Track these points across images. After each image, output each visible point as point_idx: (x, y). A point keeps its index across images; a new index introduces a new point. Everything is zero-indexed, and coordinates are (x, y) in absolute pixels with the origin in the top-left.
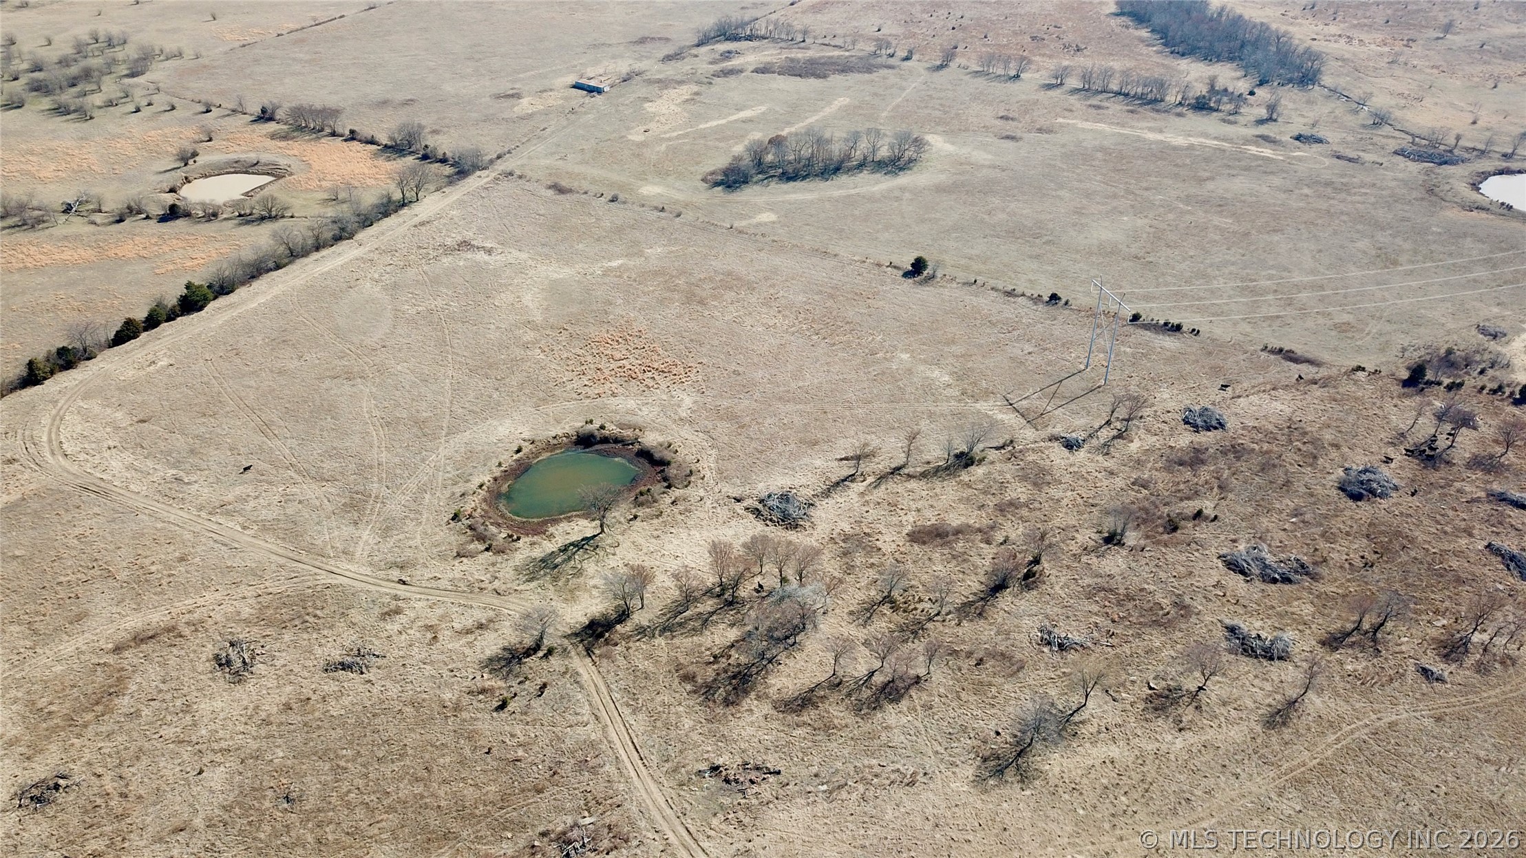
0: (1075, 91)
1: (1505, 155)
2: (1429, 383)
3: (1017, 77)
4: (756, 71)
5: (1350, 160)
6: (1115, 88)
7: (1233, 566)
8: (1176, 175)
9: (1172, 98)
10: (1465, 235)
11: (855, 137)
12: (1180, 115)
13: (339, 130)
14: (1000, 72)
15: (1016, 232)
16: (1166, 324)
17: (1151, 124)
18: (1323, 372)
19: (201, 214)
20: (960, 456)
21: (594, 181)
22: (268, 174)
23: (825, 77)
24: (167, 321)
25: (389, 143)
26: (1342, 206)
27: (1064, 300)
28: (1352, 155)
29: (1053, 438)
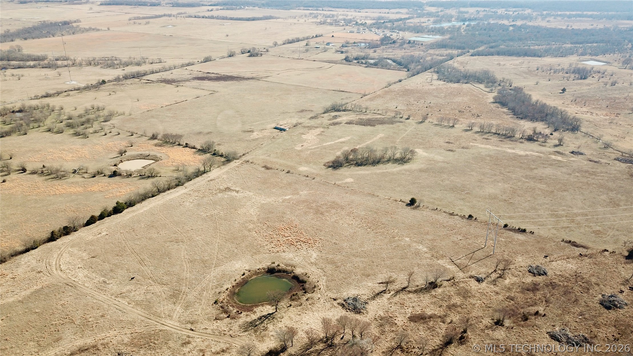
0: (477, 132)
3: (453, 126)
4: (347, 123)
5: (595, 162)
6: (494, 131)
7: (553, 337)
8: (521, 167)
9: (518, 136)
11: (386, 149)
12: (521, 142)
13: (181, 143)
14: (446, 124)
15: (453, 189)
16: (519, 229)
17: (510, 146)
18: (589, 252)
19: (125, 175)
20: (431, 283)
21: (281, 165)
22: (153, 160)
23: (374, 126)
24: (108, 216)
25: (201, 149)
26: (593, 181)
27: (474, 218)
28: (596, 160)
29: (471, 277)
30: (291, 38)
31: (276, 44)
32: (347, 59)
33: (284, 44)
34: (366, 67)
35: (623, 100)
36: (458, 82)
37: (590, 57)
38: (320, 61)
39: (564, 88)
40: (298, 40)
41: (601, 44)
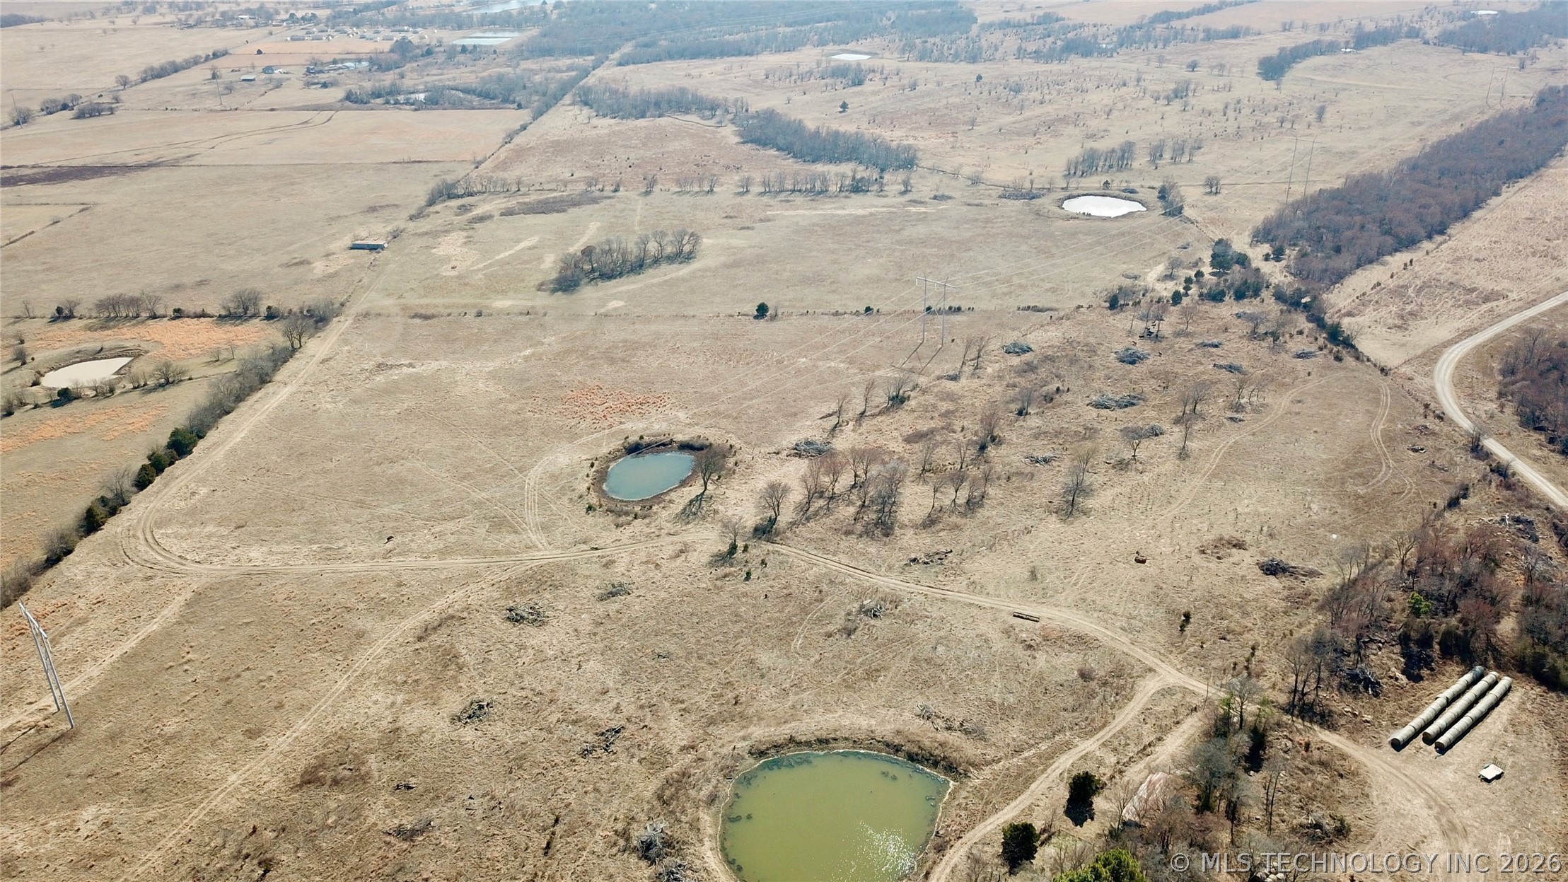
0: (762, 194)
1: (1063, 189)
2: (1122, 306)
3: (711, 191)
4: (502, 215)
5: (977, 205)
6: (790, 187)
7: (1098, 405)
8: (879, 232)
9: (833, 188)
10: (1076, 233)
12: (846, 197)
13: (160, 312)
14: (696, 189)
15: (805, 281)
16: (950, 308)
17: (833, 206)
18: (1062, 314)
19: (92, 393)
20: (892, 399)
21: (446, 307)
22: (126, 356)
23: (564, 211)
24: (170, 465)
25: (223, 313)
26: (994, 230)
27: (875, 310)
28: (976, 202)
29: (939, 378)
32: (348, 97)
34: (416, 110)
35: (946, 111)
36: (642, 115)
37: (837, 47)
38: (286, 109)
39: (844, 103)
40: (175, 68)
41: (840, 23)
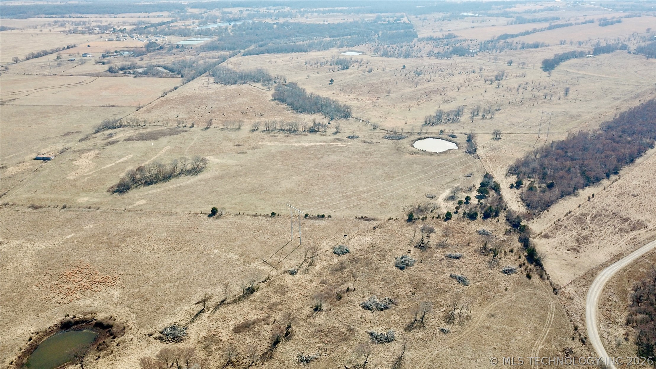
0: (264, 131)
1: (418, 133)
2: (416, 219)
3: (239, 128)
4: (125, 140)
5: (369, 143)
6: (279, 128)
7: (366, 307)
8: (309, 158)
9: (301, 129)
10: (413, 163)
11: (176, 162)
12: (305, 135)
14: (232, 127)
15: (252, 190)
16: (318, 216)
17: (296, 140)
18: (379, 223)
20: (247, 289)
21: (52, 201)
23: (157, 139)
26: (370, 160)
27: (277, 215)
28: (369, 141)
29: (285, 272)
30: (35, 51)
31: (16, 60)
32: (110, 70)
33: (28, 59)
34: (135, 77)
35: (380, 85)
36: (235, 83)
37: (347, 49)
38: (78, 75)
39: (332, 79)
40: (46, 53)
41: (354, 36)
